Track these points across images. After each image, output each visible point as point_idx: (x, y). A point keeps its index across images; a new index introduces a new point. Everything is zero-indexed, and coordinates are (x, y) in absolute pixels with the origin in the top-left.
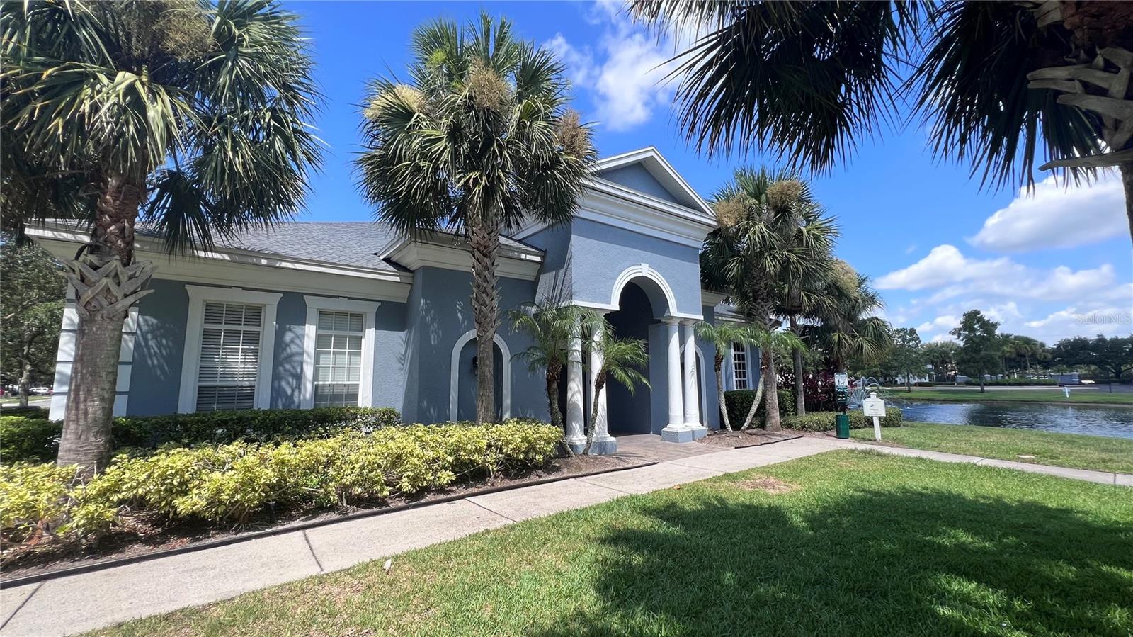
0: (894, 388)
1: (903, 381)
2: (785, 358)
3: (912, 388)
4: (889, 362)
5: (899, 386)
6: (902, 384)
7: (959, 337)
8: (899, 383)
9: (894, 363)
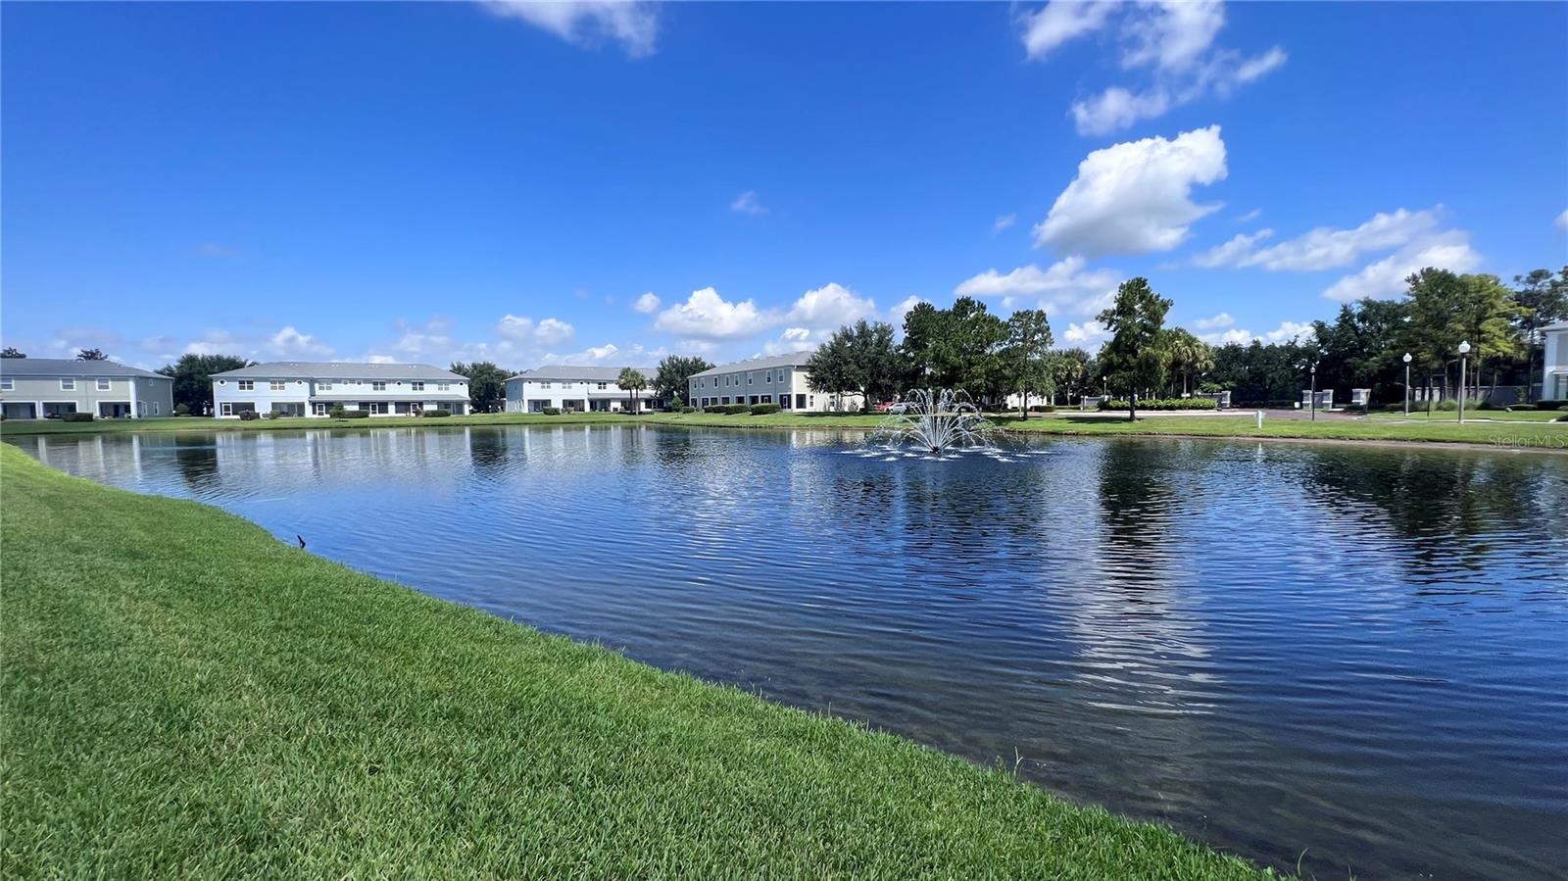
0: (1003, 415)
1: (1016, 405)
2: (846, 363)
3: (1029, 414)
4: (1000, 370)
5: (1010, 411)
6: (1015, 409)
7: (1110, 325)
8: (1009, 407)
9: (1007, 372)
